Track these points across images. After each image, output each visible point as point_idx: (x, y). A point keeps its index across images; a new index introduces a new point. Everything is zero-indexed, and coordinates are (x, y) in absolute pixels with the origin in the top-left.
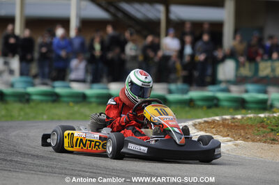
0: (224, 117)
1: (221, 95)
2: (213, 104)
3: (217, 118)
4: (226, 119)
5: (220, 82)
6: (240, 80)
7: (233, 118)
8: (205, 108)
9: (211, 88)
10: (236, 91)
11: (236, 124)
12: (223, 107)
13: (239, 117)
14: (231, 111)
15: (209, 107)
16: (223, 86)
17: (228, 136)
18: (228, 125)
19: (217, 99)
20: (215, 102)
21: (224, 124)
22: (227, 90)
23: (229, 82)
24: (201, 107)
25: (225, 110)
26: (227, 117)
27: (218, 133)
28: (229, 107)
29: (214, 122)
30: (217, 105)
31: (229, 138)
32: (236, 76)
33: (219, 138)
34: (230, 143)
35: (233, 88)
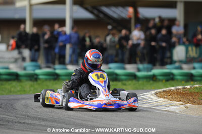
0: (177, 87)
1: (175, 72)
2: (170, 78)
3: (173, 88)
4: (179, 89)
5: (175, 62)
6: (189, 60)
7: (184, 88)
8: (164, 81)
9: (168, 66)
10: (186, 69)
11: (186, 92)
12: (177, 80)
13: (188, 87)
14: (183, 82)
15: (167, 80)
16: (177, 65)
17: (181, 100)
18: (181, 93)
19: (173, 74)
20: (171, 76)
21: (177, 92)
22: (181, 68)
23: (181, 62)
24: (162, 81)
25: (179, 82)
26: (180, 87)
27: (173, 99)
28: (182, 80)
29: (170, 91)
30: (173, 79)
31: (181, 103)
32: (187, 57)
33: (174, 102)
34: (181, 106)
35: (185, 66)
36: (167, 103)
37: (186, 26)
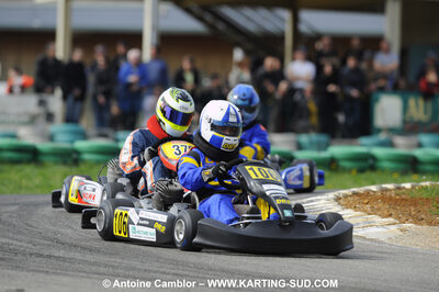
0: (384, 186)
1: (379, 152)
2: (367, 165)
3: (374, 188)
4: (387, 190)
5: (379, 131)
6: (410, 128)
7: (399, 188)
8: (354, 172)
9: (364, 140)
10: (403, 146)
11: (403, 197)
12: (383, 171)
13: (408, 185)
14: (396, 176)
15: (361, 171)
16: (383, 137)
17: (390, 215)
18: (391, 198)
19: (373, 158)
20: (371, 162)
21: (384, 197)
22: (390, 144)
23: (392, 130)
24: (349, 171)
25: (387, 175)
26: (390, 186)
27: (374, 211)
28: (393, 171)
29: (368, 193)
30: (373, 168)
31: (391, 220)
32: (405, 122)
33: (376, 219)
34: (393, 228)
35: (399, 140)
36: (359, 220)
37: (404, 54)
